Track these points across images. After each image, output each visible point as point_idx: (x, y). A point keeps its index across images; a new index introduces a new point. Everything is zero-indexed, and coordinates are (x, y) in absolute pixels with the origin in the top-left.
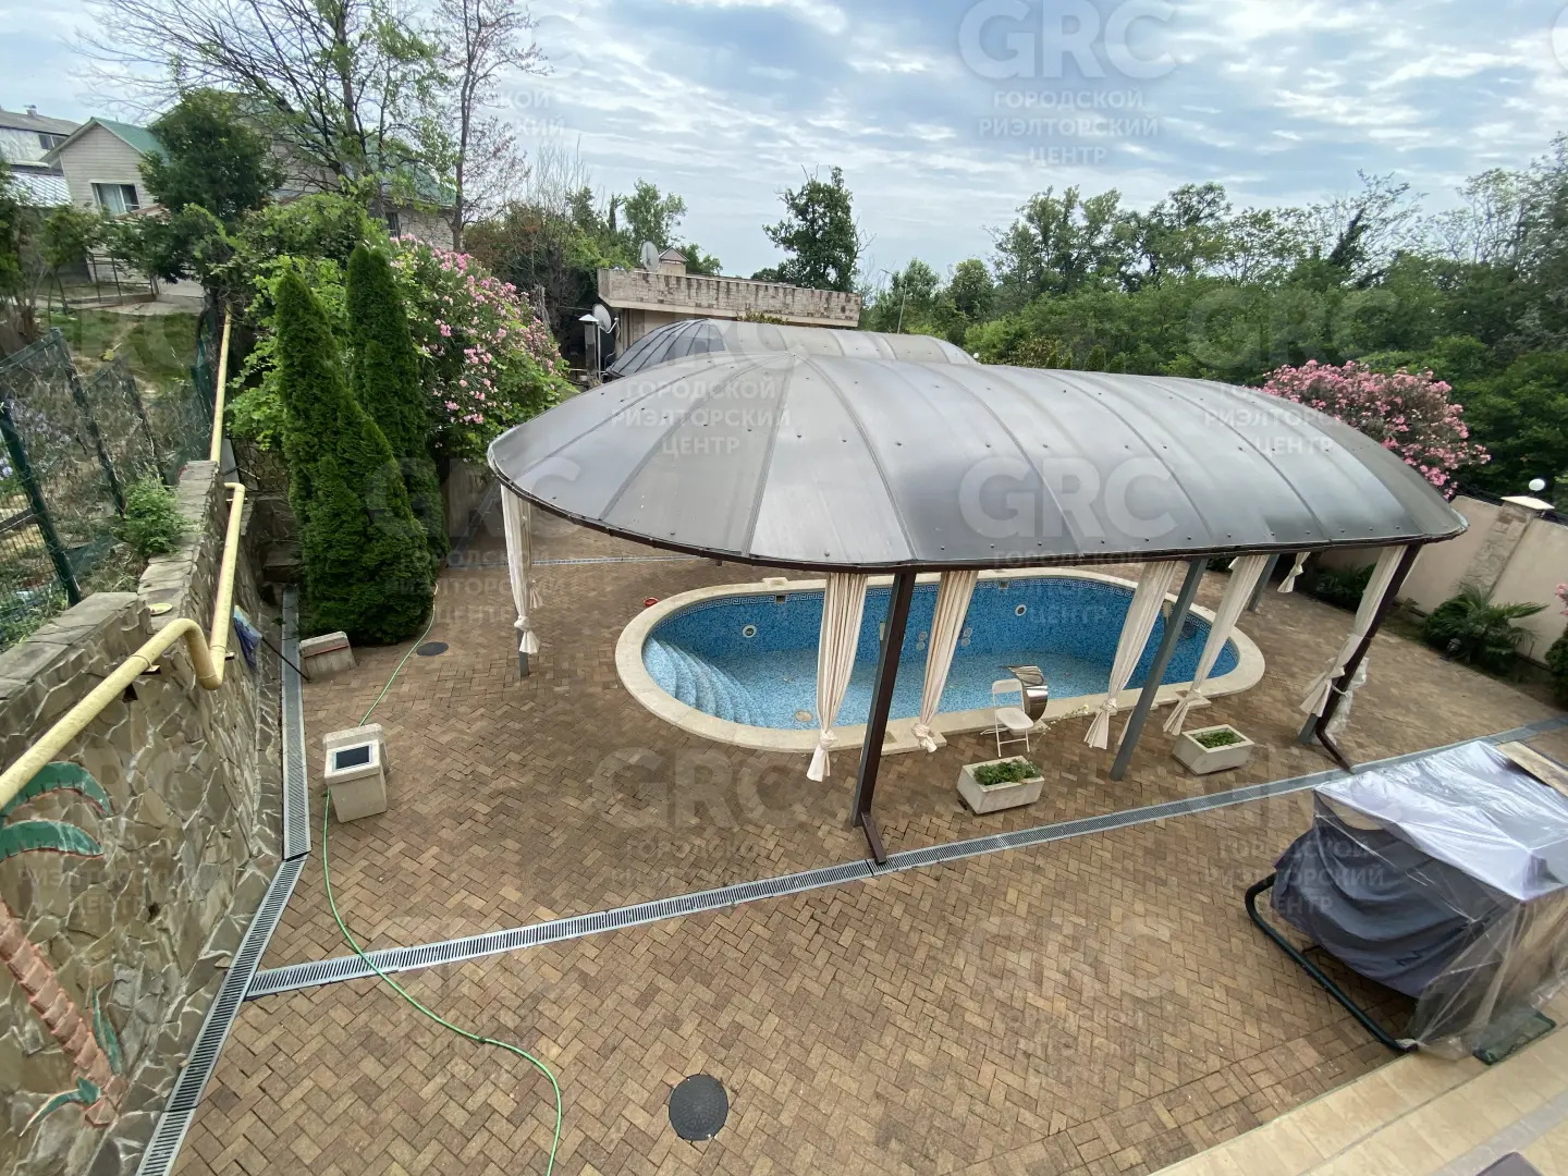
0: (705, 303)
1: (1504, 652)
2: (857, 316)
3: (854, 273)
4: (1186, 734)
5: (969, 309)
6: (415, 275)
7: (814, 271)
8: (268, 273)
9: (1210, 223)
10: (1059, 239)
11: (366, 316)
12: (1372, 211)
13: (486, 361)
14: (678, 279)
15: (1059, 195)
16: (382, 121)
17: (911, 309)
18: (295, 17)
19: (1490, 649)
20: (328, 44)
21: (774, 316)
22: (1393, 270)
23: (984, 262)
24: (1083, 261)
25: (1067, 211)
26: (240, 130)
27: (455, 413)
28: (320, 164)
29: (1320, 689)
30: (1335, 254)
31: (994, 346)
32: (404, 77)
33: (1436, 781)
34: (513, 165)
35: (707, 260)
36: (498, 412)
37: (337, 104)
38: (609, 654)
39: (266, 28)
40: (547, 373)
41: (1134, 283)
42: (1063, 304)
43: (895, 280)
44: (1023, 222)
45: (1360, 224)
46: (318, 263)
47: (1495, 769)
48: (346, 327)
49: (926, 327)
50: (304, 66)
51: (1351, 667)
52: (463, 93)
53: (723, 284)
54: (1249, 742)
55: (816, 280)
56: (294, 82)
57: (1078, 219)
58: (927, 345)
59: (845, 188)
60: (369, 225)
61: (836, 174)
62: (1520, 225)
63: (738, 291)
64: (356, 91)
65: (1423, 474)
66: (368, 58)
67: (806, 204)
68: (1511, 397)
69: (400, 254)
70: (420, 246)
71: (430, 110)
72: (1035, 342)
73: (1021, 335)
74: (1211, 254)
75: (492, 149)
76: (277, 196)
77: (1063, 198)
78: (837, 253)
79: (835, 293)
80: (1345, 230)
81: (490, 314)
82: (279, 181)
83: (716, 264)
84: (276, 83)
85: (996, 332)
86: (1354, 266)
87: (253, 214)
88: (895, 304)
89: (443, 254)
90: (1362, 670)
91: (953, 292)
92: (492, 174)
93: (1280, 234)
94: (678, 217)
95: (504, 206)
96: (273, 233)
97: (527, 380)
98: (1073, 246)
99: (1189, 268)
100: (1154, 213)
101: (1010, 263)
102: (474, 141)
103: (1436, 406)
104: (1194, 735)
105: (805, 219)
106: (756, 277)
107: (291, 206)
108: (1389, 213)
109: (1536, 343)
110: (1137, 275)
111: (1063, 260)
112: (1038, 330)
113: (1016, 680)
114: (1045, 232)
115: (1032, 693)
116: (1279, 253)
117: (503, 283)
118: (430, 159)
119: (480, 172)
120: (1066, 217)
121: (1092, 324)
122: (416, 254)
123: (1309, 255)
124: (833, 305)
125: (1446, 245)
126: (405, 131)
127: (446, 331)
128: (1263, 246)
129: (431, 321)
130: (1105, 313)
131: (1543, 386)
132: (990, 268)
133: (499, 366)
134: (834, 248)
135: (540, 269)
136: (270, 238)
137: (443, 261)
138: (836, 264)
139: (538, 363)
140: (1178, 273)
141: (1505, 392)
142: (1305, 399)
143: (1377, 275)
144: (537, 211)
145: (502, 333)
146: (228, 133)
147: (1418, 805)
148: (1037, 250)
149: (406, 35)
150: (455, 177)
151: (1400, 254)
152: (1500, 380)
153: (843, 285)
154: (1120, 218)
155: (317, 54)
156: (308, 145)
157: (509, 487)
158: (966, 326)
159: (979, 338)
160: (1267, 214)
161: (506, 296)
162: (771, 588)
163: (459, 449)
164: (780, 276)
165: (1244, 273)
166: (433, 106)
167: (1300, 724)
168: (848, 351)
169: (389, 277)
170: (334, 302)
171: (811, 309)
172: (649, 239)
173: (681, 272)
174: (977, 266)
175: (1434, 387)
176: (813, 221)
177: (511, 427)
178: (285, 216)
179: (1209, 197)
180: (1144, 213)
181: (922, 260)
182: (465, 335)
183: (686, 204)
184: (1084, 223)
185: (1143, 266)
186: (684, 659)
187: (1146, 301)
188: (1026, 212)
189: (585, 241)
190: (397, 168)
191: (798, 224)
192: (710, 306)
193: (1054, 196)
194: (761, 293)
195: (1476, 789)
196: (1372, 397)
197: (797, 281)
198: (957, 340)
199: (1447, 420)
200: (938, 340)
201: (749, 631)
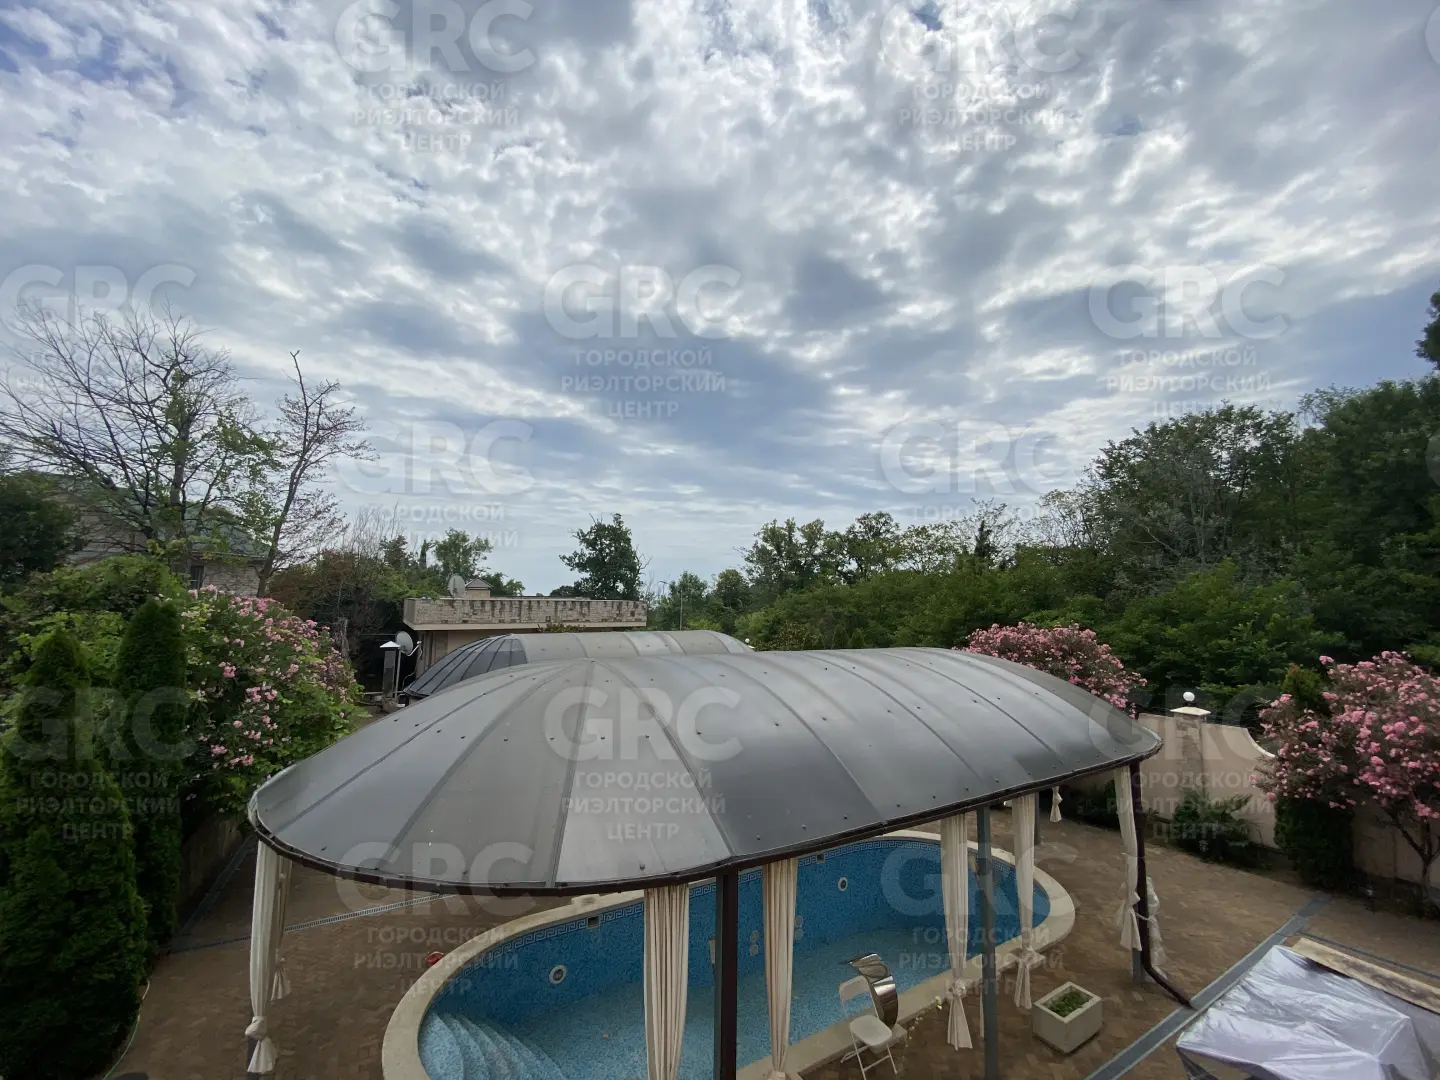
0: (507, 619)
1: (1243, 845)
2: (645, 618)
3: (639, 584)
4: (1038, 1004)
5: (734, 605)
6: (208, 622)
7: (605, 585)
8: (34, 631)
9: (889, 536)
10: (789, 552)
11: (137, 667)
12: (990, 522)
13: (270, 697)
14: (483, 603)
15: (781, 524)
16: (208, 495)
17: (687, 608)
18: (141, 421)
19: (1232, 844)
20: (167, 439)
21: (573, 624)
22: (1017, 556)
23: (738, 571)
24: (810, 565)
25: (790, 534)
26: (54, 504)
27: (221, 758)
28: (133, 529)
29: (1128, 919)
30: (977, 549)
31: (760, 632)
32: (239, 463)
33: (1265, 1002)
34: (332, 523)
35: (511, 583)
36: (273, 750)
37: (165, 483)
38: (373, 1051)
39: (108, 426)
40: (338, 701)
41: (850, 578)
42: (804, 596)
43: (672, 587)
44: (761, 543)
45: (985, 530)
46: (99, 617)
47: (1303, 973)
48: (111, 678)
49: (702, 621)
50: (139, 456)
51: (1141, 888)
52: (293, 475)
53: (525, 602)
54: (1096, 999)
55: (609, 592)
56: (124, 466)
57: (799, 538)
58: (708, 638)
59: (624, 527)
60: (168, 578)
61: (617, 518)
62: (1084, 521)
63: (539, 607)
64: (187, 471)
65: (1108, 701)
66: (205, 450)
67: (595, 539)
68: (1134, 632)
69: (196, 605)
70: (219, 595)
71: (258, 486)
72: (790, 626)
73: (778, 621)
74: (897, 554)
75: (313, 512)
76: (73, 558)
77: (785, 526)
78: (623, 571)
79: (624, 602)
80: (977, 534)
81: (284, 651)
82: (79, 545)
83: (519, 586)
84: (105, 468)
85: (758, 620)
86: (993, 557)
87: (40, 576)
88: (675, 605)
89: (244, 600)
90: (1151, 890)
91: (717, 593)
92: (311, 529)
93: (937, 540)
94: (485, 554)
95: (318, 554)
96: (57, 592)
97: (314, 710)
98: (801, 556)
99: (884, 565)
100: (849, 532)
101: (758, 571)
102: (297, 507)
103: (1092, 648)
104: (1045, 1004)
105: (594, 549)
106: (555, 594)
107: (85, 567)
108: (1001, 521)
109: (1133, 593)
110: (850, 572)
111: (795, 565)
112: (791, 616)
113: (861, 978)
114: (778, 548)
115: (880, 990)
116: (941, 551)
117: (304, 621)
118: (248, 523)
119: (299, 528)
120: (790, 538)
121: (830, 609)
122: (214, 602)
123: (961, 552)
124: (623, 611)
125: (1045, 538)
126: (230, 502)
127: (229, 671)
128: (929, 548)
129: (215, 664)
130: (836, 601)
131: (1153, 622)
132: (744, 574)
133: (284, 701)
134: (620, 567)
135: (347, 603)
136: (51, 597)
137: (243, 607)
138: (623, 579)
139: (329, 693)
140: (877, 568)
141: (1129, 629)
142: (1002, 653)
143: (1010, 560)
144: (350, 556)
145: (294, 668)
146: (39, 507)
147: (1265, 1036)
148: (775, 560)
149: (247, 435)
150: (272, 535)
151: (1018, 546)
152: (1123, 622)
153: (631, 594)
154: (827, 536)
155: (155, 447)
156: (123, 515)
157: (268, 844)
158: (734, 617)
159: (746, 625)
160: (924, 528)
161: (305, 632)
162: (582, 910)
163: (216, 798)
164: (576, 591)
165: (923, 567)
166: (263, 483)
167: (1129, 964)
168: (640, 648)
169: (176, 626)
170: (105, 653)
171: (606, 615)
172: (457, 571)
173: (486, 596)
174: (735, 573)
175: (1083, 634)
176: (601, 550)
177: (286, 766)
178: (77, 575)
179: (883, 520)
180: (843, 532)
181: (693, 571)
182: (251, 674)
183: (491, 543)
184: (803, 541)
185: (853, 566)
186: (475, 1036)
187: (862, 591)
188: (761, 536)
189: (395, 577)
190: (214, 532)
191: (588, 552)
192: (513, 621)
193: (778, 525)
194: (560, 607)
195: (1300, 1000)
196: (1047, 647)
197: (592, 595)
198: (729, 630)
199: (1104, 657)
200: (715, 633)
201: (557, 973)
